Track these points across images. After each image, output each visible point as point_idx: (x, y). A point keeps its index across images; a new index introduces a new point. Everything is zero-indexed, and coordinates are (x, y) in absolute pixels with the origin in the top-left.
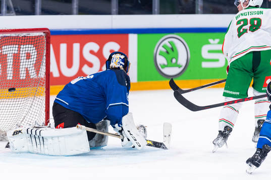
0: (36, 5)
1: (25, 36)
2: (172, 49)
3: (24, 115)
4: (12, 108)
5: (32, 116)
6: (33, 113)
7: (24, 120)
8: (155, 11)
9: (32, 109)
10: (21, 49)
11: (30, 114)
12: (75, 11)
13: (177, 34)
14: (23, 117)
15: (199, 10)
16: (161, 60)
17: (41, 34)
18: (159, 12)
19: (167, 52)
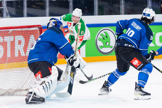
0: (24, 11)
1: (26, 30)
2: (106, 36)
3: (26, 79)
4: (19, 75)
5: (31, 79)
6: (32, 78)
7: (26, 83)
8: (95, 13)
9: (31, 76)
10: (16, 39)
11: (30, 79)
12: (47, 14)
13: (109, 27)
14: (25, 81)
15: (122, 12)
16: (100, 43)
17: (37, 28)
18: (98, 14)
19: (103, 39)
